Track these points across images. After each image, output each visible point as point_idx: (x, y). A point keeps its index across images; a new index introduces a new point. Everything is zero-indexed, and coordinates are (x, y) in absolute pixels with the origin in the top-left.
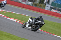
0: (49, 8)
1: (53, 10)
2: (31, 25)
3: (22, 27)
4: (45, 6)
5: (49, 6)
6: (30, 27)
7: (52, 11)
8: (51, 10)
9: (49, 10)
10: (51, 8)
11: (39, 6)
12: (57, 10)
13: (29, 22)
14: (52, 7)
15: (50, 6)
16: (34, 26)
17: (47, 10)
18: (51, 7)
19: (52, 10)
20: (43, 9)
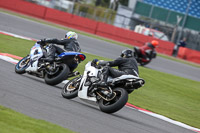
0: (128, 21)
1: (139, 29)
2: (95, 89)
3: (65, 97)
4: (113, 15)
5: (129, 13)
6: (94, 99)
7: (136, 31)
8: (133, 29)
9: (128, 28)
10: (135, 22)
11: (95, 13)
12: (154, 28)
13: (89, 78)
14: (137, 16)
15: (130, 16)
16: (106, 93)
17: (120, 26)
18: (133, 19)
19: (138, 27)
20: (109, 23)
